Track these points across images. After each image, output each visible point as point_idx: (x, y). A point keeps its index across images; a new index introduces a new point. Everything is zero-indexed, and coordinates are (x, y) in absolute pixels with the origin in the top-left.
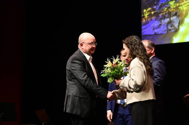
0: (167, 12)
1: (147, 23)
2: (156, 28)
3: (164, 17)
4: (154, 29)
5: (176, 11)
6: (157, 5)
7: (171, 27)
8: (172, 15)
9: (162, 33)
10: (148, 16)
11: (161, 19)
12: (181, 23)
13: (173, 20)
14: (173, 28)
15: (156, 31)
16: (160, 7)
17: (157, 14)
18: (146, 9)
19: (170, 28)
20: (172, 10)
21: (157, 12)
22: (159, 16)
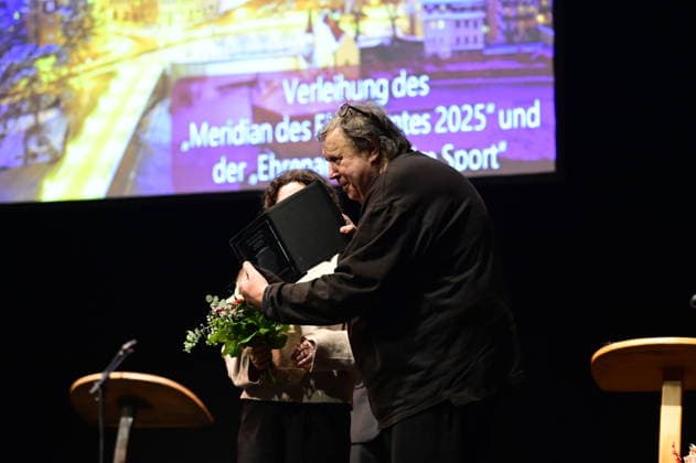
0: (27, 94)
3: (15, 112)
5: (59, 91)
7: (40, 144)
8: (43, 105)
9: (5, 164)
13: (46, 124)
14: (44, 148)
16: (5, 76)
19: (33, 148)
20: (45, 88)
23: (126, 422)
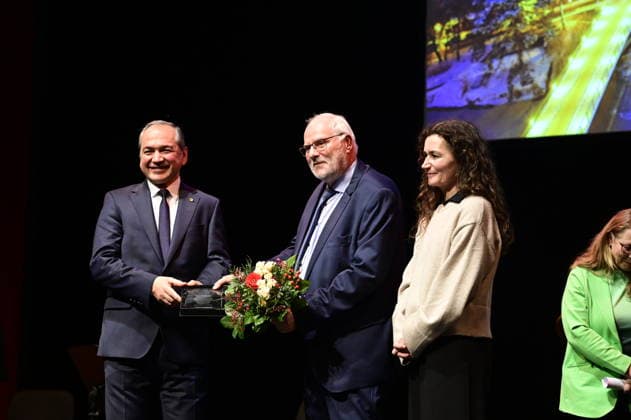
0: (511, 34)
1: (444, 68)
2: (473, 88)
3: (500, 52)
4: (465, 91)
5: (542, 30)
6: (477, 9)
7: (524, 83)
8: (527, 46)
9: (491, 103)
10: (446, 45)
11: (492, 56)
12: (555, 71)
13: (530, 63)
14: (528, 87)
15: (473, 95)
16: (490, 17)
17: (476, 41)
18: (443, 24)
19: (518, 86)
20: (528, 28)
21: (479, 34)
22: (484, 47)
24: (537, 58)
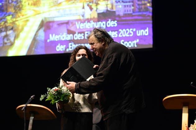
0: (4, 26)
5: (13, 25)
8: (8, 29)
12: (16, 37)
13: (9, 34)
14: (9, 41)
19: (6, 41)
20: (9, 24)
23: (32, 118)
24: (11, 33)
